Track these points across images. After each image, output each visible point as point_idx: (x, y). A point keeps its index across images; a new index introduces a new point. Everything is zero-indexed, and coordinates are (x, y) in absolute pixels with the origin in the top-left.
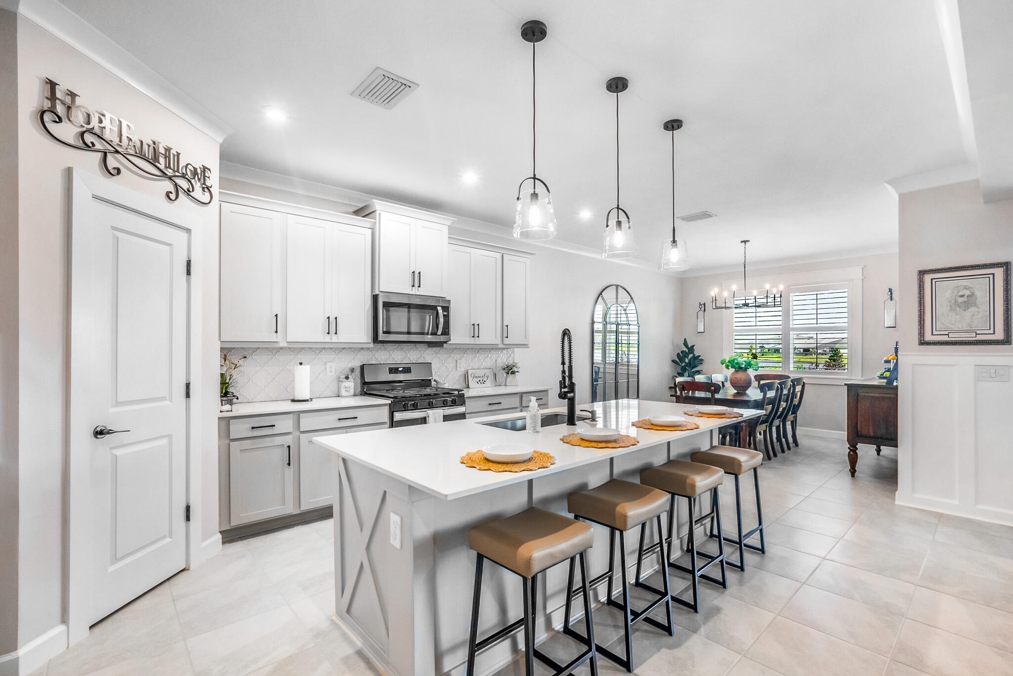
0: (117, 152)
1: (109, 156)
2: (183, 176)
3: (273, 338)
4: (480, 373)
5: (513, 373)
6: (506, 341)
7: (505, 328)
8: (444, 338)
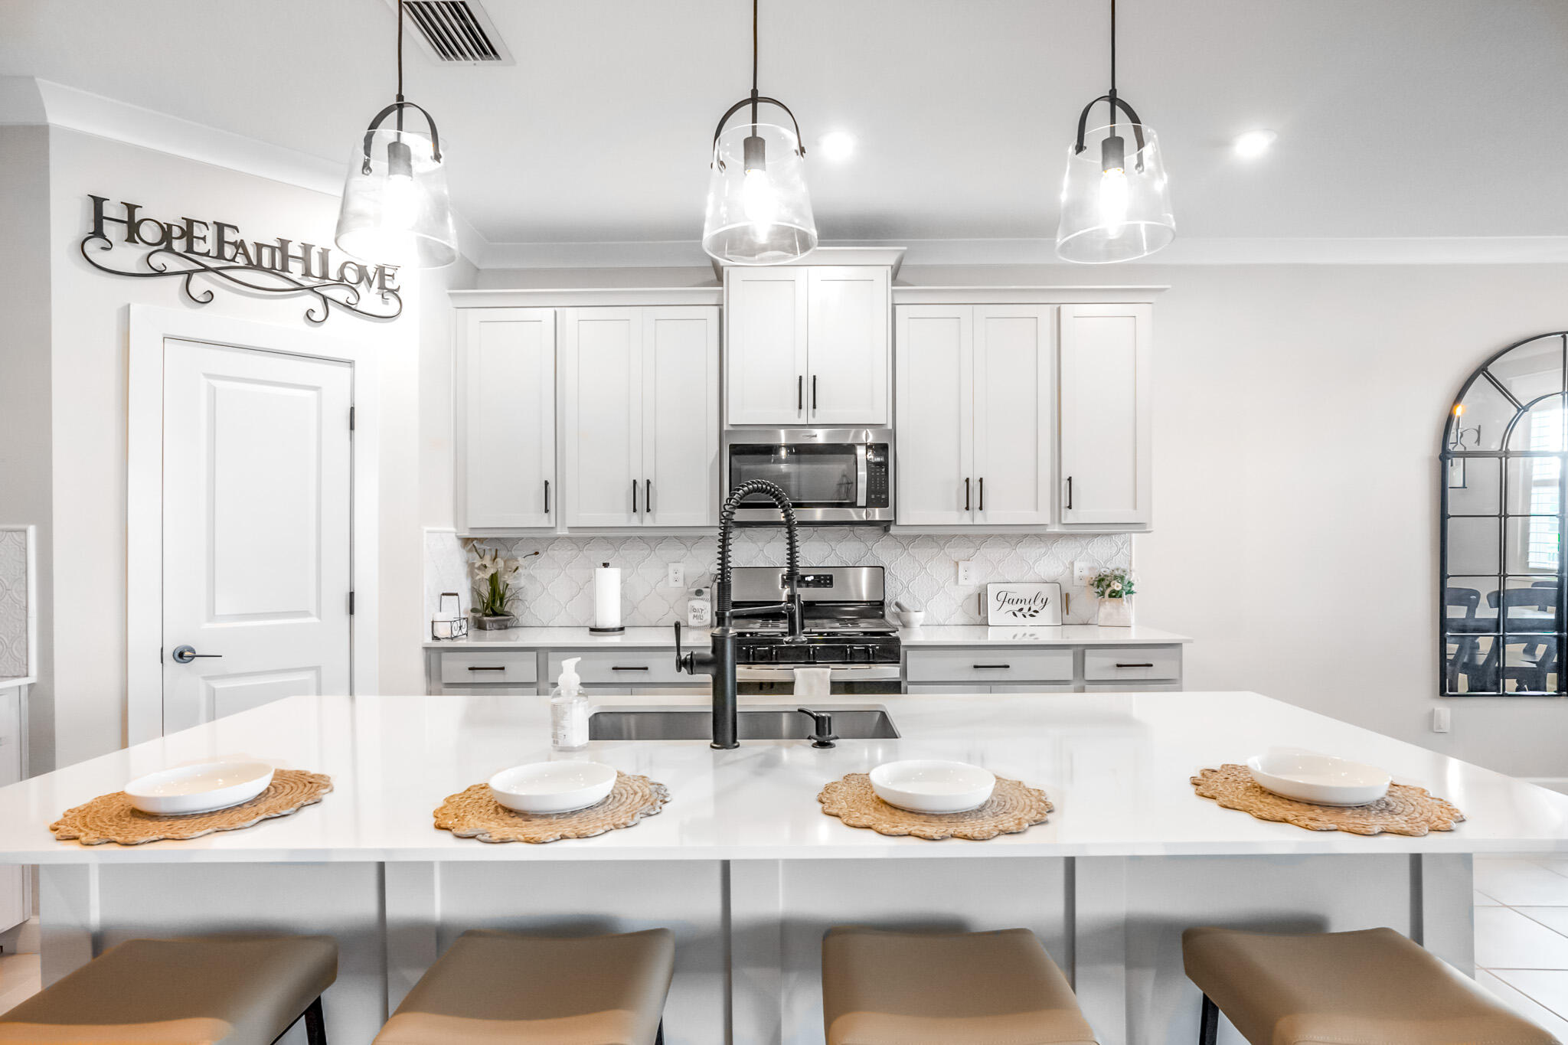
0: (209, 269)
1: (196, 279)
2: (340, 282)
3: (548, 522)
4: (1026, 591)
5: (1115, 595)
6: (1069, 517)
7: (1065, 483)
8: (877, 514)
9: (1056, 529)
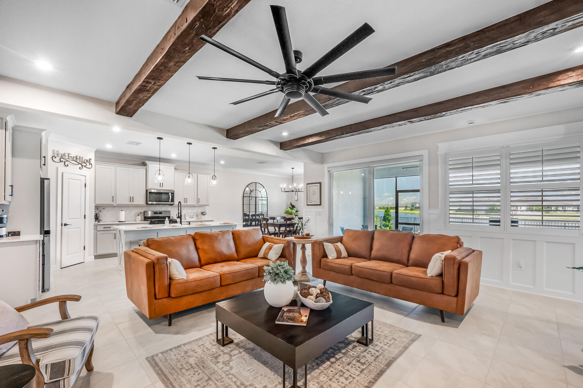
0: (67, 161)
1: (66, 162)
2: (84, 162)
3: (112, 203)
4: (191, 214)
5: (204, 215)
6: (199, 204)
7: (198, 199)
8: (172, 203)
9: (197, 205)
